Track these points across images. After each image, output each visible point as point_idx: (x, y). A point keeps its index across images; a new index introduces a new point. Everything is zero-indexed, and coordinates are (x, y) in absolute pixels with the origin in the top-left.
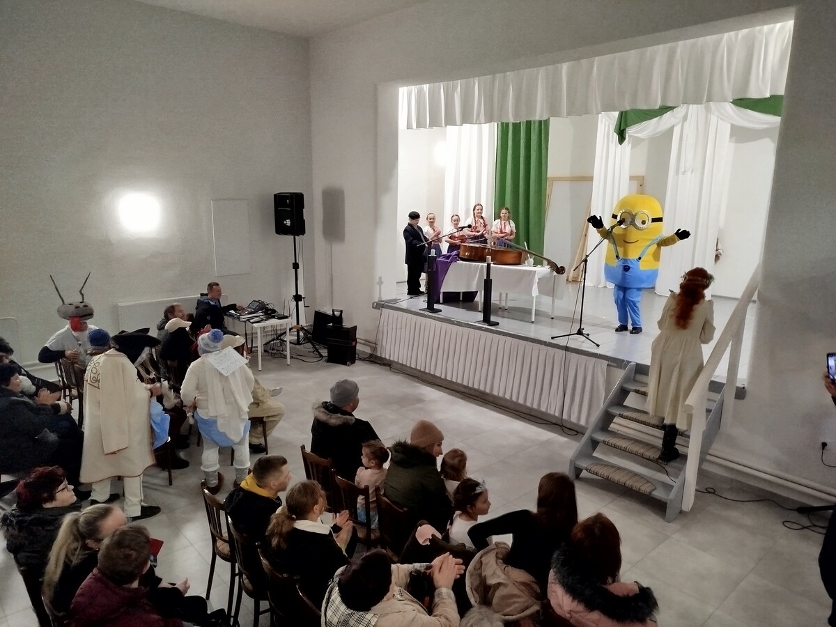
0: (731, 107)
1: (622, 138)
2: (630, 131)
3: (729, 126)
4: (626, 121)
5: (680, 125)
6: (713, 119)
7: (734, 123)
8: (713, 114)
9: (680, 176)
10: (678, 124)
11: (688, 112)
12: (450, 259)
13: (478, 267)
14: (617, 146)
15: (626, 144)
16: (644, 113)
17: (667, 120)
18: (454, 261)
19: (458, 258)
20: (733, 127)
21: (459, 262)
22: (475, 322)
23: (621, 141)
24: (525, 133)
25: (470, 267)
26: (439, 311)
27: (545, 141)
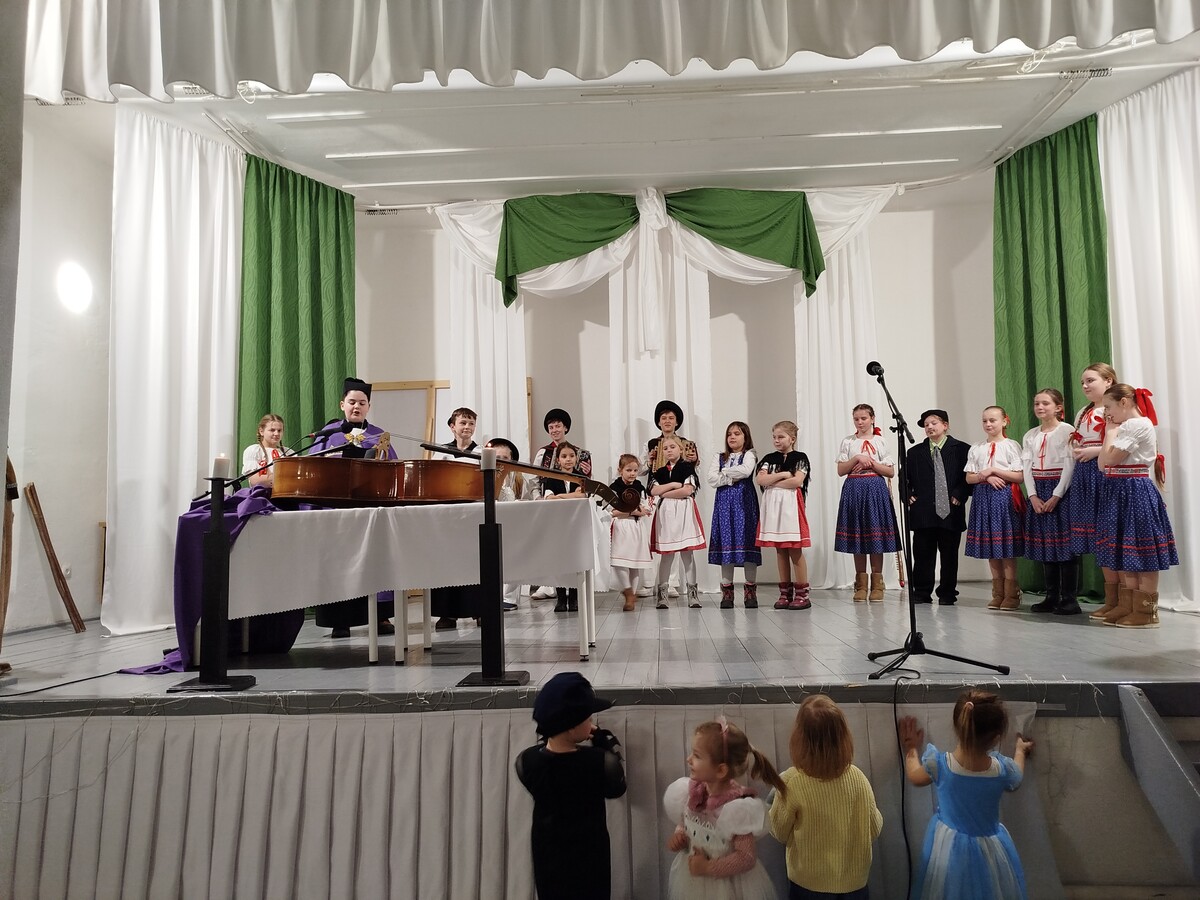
0: (705, 243)
1: (510, 293)
2: (526, 281)
3: (707, 276)
4: (515, 265)
5: (621, 271)
6: (679, 264)
7: (714, 270)
8: (678, 255)
9: (632, 361)
10: (617, 270)
11: (635, 248)
12: (241, 508)
13: (365, 517)
14: (497, 311)
15: (517, 307)
16: (549, 248)
17: (596, 262)
18: (258, 513)
19: (267, 500)
20: (712, 278)
21: (278, 513)
22: (459, 685)
23: (508, 300)
24: (308, 260)
25: (331, 521)
26: (248, 683)
27: (349, 286)
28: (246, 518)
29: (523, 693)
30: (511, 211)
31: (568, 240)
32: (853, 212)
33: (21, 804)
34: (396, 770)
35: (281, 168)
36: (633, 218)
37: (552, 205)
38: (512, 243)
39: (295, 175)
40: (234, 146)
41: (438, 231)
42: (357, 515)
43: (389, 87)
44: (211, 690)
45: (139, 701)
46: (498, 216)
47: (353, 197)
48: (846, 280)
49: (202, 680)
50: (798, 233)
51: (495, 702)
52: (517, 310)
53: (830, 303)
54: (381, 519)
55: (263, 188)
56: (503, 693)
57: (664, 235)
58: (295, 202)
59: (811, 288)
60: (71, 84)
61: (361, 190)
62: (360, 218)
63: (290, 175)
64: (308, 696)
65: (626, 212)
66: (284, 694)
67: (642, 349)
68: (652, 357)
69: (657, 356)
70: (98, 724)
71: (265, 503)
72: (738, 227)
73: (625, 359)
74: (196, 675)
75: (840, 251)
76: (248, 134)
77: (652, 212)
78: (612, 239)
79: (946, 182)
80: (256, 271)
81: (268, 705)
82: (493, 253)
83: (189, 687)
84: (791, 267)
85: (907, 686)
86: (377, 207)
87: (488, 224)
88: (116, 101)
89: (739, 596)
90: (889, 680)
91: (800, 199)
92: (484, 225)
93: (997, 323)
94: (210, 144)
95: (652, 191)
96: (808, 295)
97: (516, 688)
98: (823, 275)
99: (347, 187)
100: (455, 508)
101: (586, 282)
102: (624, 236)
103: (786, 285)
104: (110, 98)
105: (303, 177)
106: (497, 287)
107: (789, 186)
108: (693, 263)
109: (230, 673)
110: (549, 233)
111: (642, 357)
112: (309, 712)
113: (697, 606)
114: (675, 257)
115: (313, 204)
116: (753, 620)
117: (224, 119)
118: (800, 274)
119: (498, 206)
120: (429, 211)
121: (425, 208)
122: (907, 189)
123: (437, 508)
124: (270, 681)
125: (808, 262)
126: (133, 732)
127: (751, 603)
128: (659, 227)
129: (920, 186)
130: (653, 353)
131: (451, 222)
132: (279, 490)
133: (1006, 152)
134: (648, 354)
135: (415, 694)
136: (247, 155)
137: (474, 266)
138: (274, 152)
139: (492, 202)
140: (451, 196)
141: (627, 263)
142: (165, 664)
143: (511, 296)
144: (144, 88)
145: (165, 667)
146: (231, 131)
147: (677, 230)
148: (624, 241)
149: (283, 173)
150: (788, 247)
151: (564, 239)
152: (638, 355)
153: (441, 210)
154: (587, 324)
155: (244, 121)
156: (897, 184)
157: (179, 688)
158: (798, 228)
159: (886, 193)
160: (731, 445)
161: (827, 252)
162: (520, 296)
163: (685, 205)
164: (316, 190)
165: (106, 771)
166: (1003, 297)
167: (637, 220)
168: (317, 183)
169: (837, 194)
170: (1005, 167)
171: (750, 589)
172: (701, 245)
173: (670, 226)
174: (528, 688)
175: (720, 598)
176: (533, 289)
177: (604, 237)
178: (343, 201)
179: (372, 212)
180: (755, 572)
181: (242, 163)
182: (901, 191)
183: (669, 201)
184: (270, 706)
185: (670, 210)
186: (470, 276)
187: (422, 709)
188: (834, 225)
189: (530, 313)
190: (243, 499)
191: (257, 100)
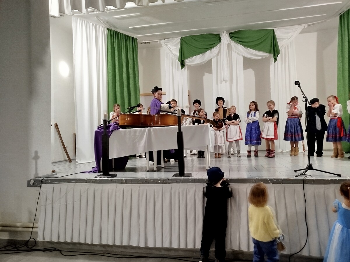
1: (183, 65)
2: (187, 62)
3: (242, 57)
4: (184, 57)
5: (216, 57)
6: (234, 54)
7: (245, 55)
8: (233, 51)
9: (219, 84)
11: (220, 50)
12: (111, 128)
13: (145, 131)
14: (179, 71)
15: (185, 69)
16: (194, 51)
17: (208, 55)
18: (115, 130)
19: (118, 126)
20: (244, 58)
21: (121, 130)
22: (172, 177)
23: (182, 68)
24: (125, 58)
25: (135, 132)
26: (115, 176)
27: (137, 65)
28: (112, 131)
29: (191, 179)
30: (183, 41)
31: (200, 48)
32: (290, 34)
33: (60, 205)
34: (156, 200)
35: (117, 32)
36: (219, 41)
37: (195, 38)
38: (183, 50)
39: (121, 34)
40: (104, 26)
41: (161, 48)
42: (143, 130)
43: (148, 4)
44: (106, 177)
45: (88, 180)
46: (178, 43)
47: (137, 39)
48: (287, 56)
49: (103, 175)
50: (271, 42)
51: (183, 182)
52: (185, 71)
53: (282, 64)
54: (149, 131)
55: (112, 38)
56: (185, 179)
57: (229, 45)
58: (121, 42)
59: (275, 59)
60: (61, 10)
61: (139, 37)
62: (139, 45)
63: (119, 34)
64: (131, 179)
65: (218, 39)
66: (125, 178)
67: (223, 80)
68: (226, 83)
69: (227, 82)
70: (78, 185)
71: (117, 127)
72: (252, 42)
73: (217, 84)
74: (102, 173)
75: (285, 48)
76: (108, 22)
77: (225, 38)
78: (213, 47)
79: (322, 22)
80: (111, 62)
81: (121, 181)
82: (178, 54)
83: (100, 176)
84: (269, 53)
85: (307, 179)
86: (144, 42)
87: (176, 45)
88: (73, 15)
89: (253, 154)
90: (302, 178)
91: (272, 31)
92: (175, 46)
93: (339, 68)
94: (97, 26)
95: (225, 32)
96: (275, 62)
97: (188, 178)
98: (279, 55)
99: (135, 36)
100: (169, 128)
101: (205, 61)
102: (216, 46)
103: (267, 59)
104: (72, 14)
105: (123, 34)
106: (179, 63)
107: (269, 27)
108: (238, 53)
109: (110, 173)
110: (194, 47)
111: (223, 83)
112: (132, 183)
113: (240, 157)
114: (232, 52)
115: (126, 42)
116: (257, 160)
117: (101, 18)
118: (272, 55)
119: (179, 40)
120: (159, 42)
121: (157, 41)
122: (308, 25)
123: (164, 128)
124: (120, 175)
125: (275, 51)
126: (87, 187)
127: (256, 156)
128: (227, 43)
129: (313, 24)
130: (226, 82)
131: (165, 45)
132: (121, 123)
133: (343, 11)
134: (224, 82)
135: (160, 179)
136: (108, 28)
137: (172, 58)
138: (115, 27)
139: (177, 38)
140: (165, 37)
141: (218, 54)
142: (93, 170)
143: (183, 66)
144: (81, 11)
145: (93, 171)
146: (103, 22)
147: (233, 44)
148: (216, 48)
149: (117, 33)
150: (268, 47)
151: (198, 48)
152: (221, 82)
153: (162, 42)
154: (206, 74)
155: (107, 19)
156: (305, 24)
157: (98, 176)
158: (272, 41)
159: (301, 27)
160: (251, 109)
161: (281, 48)
162: (186, 66)
163: (235, 35)
164: (127, 38)
165: (81, 197)
166: (341, 59)
167: (220, 41)
168: (127, 36)
169: (285, 29)
170: (343, 16)
171: (256, 152)
172: (240, 47)
173: (231, 42)
174: (192, 178)
175: (247, 155)
176: (189, 64)
177: (210, 47)
178: (134, 40)
179: (142, 43)
180: (258, 147)
181: (106, 31)
182: (306, 26)
183: (230, 35)
184: (122, 182)
185: (231, 37)
186: (171, 61)
187: (163, 183)
188: (283, 39)
189: (189, 71)
190: (111, 126)
191: (110, 12)
